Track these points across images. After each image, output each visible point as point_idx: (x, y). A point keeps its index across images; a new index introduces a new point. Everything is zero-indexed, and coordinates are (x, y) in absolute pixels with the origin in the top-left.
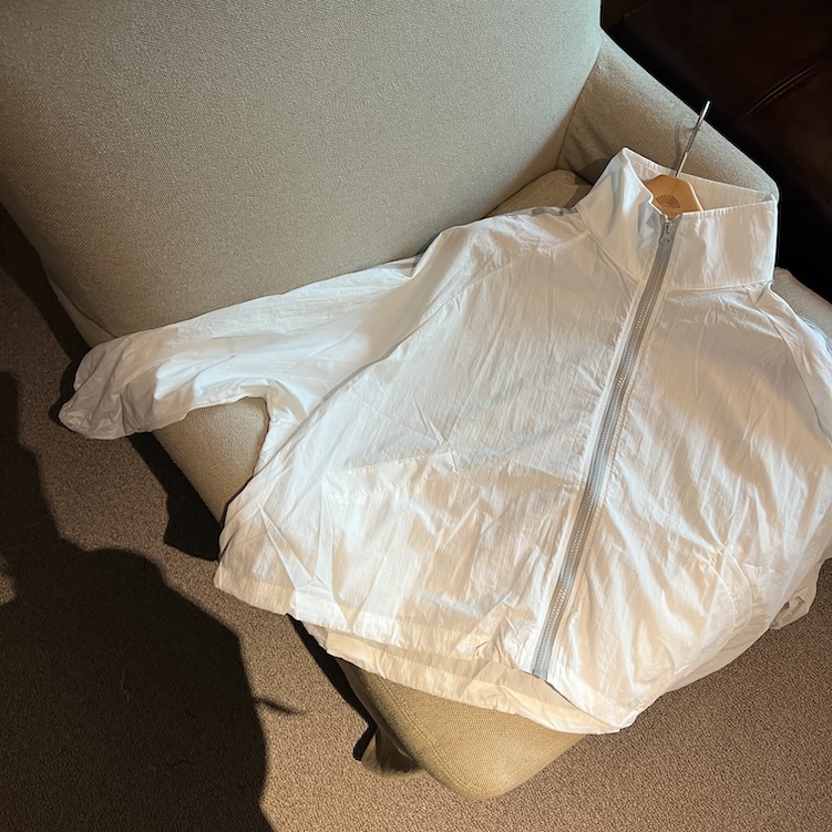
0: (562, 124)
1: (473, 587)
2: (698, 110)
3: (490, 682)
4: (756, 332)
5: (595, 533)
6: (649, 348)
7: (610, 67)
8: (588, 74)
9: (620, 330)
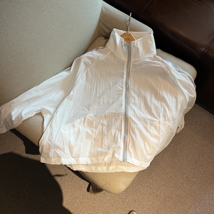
0: (97, 26)
1: (104, 144)
2: (129, 15)
3: (114, 166)
4: (155, 66)
5: (130, 124)
6: (132, 76)
7: (106, 9)
8: (100, 12)
9: (124, 74)
